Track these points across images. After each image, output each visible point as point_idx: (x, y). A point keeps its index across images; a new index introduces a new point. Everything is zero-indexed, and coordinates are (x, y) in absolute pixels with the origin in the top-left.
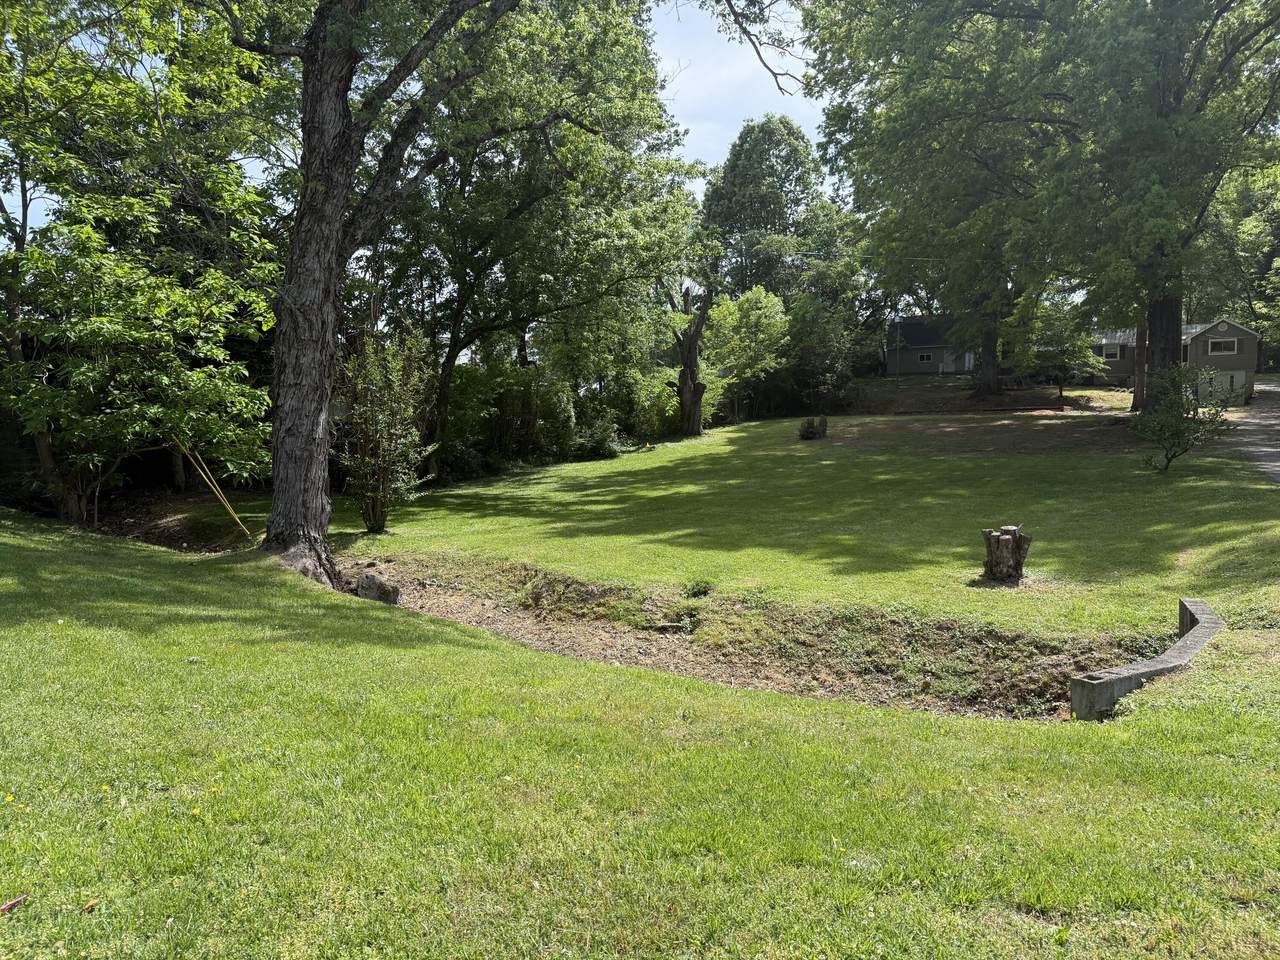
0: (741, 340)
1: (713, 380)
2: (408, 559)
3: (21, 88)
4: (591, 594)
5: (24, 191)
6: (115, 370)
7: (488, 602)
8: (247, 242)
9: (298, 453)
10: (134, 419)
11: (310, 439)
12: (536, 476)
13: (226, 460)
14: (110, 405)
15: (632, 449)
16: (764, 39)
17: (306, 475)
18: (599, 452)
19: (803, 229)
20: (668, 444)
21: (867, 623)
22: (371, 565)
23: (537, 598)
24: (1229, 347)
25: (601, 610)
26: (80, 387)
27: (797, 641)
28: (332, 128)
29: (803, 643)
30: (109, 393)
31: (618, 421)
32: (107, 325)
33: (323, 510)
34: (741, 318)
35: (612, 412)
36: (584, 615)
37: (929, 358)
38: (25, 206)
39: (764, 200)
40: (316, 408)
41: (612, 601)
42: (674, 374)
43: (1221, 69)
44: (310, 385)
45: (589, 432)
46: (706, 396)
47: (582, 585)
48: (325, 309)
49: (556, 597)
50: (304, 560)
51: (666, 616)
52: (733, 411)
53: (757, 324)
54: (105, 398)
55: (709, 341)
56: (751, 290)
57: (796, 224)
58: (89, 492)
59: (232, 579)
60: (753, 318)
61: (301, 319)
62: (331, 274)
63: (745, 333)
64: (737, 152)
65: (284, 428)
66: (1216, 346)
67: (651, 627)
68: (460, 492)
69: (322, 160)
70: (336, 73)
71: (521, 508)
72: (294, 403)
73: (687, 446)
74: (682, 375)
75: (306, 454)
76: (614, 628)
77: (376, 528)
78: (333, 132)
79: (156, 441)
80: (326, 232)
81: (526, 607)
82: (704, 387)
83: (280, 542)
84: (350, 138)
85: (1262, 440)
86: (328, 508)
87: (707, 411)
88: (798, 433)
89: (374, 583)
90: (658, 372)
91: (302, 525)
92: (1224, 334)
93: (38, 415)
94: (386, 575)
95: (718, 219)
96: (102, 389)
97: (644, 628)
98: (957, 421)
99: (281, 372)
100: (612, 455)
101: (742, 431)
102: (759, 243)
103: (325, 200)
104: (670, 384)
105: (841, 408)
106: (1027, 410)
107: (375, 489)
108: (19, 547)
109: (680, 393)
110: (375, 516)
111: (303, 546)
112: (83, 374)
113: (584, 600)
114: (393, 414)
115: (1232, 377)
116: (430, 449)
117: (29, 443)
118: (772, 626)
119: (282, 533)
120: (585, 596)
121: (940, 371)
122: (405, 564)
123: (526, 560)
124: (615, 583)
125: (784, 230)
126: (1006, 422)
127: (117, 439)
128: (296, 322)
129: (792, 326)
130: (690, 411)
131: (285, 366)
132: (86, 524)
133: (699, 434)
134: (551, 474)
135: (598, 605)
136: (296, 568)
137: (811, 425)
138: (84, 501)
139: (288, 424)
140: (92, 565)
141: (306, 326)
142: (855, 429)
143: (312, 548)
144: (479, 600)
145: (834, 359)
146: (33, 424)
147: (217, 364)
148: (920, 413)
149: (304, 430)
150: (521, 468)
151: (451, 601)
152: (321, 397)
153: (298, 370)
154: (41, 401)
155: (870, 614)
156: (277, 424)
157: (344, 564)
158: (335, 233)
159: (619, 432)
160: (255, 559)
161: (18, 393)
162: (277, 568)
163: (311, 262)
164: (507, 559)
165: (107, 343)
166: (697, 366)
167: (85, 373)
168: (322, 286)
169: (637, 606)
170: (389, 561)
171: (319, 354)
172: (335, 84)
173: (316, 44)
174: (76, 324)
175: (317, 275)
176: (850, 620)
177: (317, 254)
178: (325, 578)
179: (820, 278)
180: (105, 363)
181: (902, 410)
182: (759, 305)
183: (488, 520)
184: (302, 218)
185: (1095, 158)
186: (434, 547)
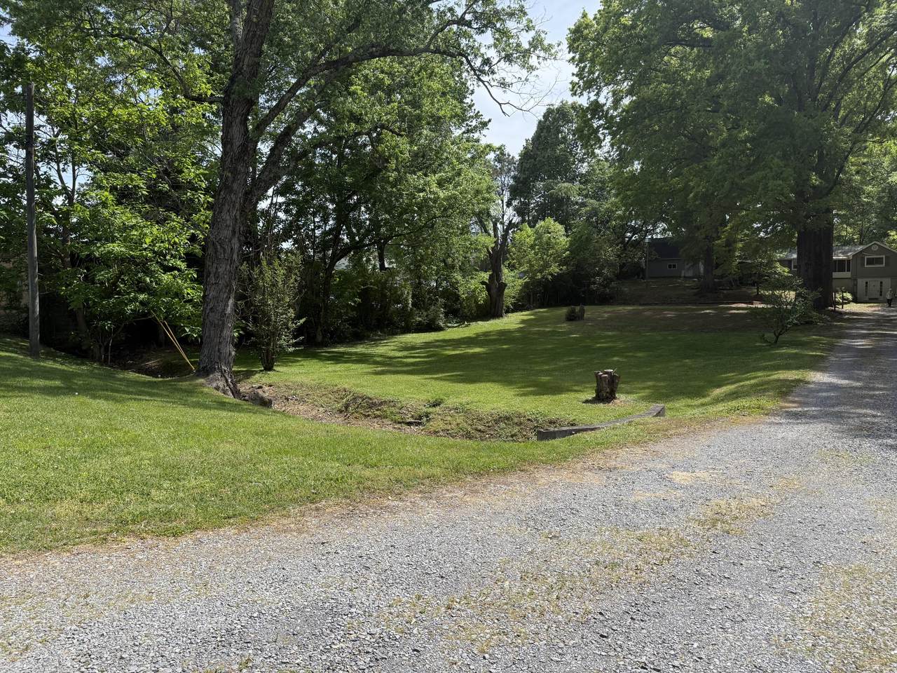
0: (536, 254)
1: (513, 281)
2: (281, 384)
3: (73, 113)
4: (374, 404)
5: (74, 171)
6: (121, 273)
7: (321, 409)
8: (197, 198)
9: (216, 322)
10: (131, 301)
11: (223, 314)
12: (385, 341)
13: (184, 326)
14: (119, 293)
15: (455, 325)
16: (495, 83)
17: (220, 334)
18: (431, 327)
19: (585, 179)
20: (480, 323)
21: (516, 420)
22: (260, 387)
23: (347, 406)
24: (879, 261)
25: (378, 413)
26: (102, 283)
27: (476, 430)
28: (237, 142)
29: (480, 431)
30: (119, 286)
31: (445, 306)
32: (116, 248)
33: (230, 354)
34: (535, 240)
35: (442, 301)
36: (369, 416)
37: (674, 266)
38: (74, 179)
39: (557, 159)
40: (227, 297)
41: (385, 408)
42: (485, 276)
43: (841, 80)
44: (224, 284)
45: (425, 314)
46: (506, 291)
47: (371, 399)
48: (233, 241)
49: (356, 406)
50: (218, 382)
51: (412, 417)
52: (529, 301)
53: (548, 244)
54: (115, 289)
55: (514, 254)
56: (544, 220)
57: (582, 175)
58: (105, 344)
59: (175, 389)
60: (544, 239)
61: (219, 247)
62: (236, 222)
63: (538, 249)
64: (542, 127)
65: (209, 308)
66: (870, 262)
67: (403, 422)
68: (334, 350)
69: (232, 158)
70: (240, 111)
71: (363, 359)
72: (214, 293)
73: (492, 324)
74: (491, 277)
75: (220, 322)
76: (383, 422)
77: (269, 368)
78: (238, 144)
79: (144, 315)
80: (234, 199)
81: (341, 412)
82: (506, 285)
83: (205, 372)
84: (247, 146)
85: (873, 325)
86: (233, 353)
87: (508, 302)
88: (564, 317)
89: (258, 397)
90: (476, 275)
91: (217, 363)
92: (875, 253)
93: (77, 298)
94: (266, 393)
95: (526, 173)
96: (115, 284)
97: (399, 423)
98: (676, 310)
99: (208, 276)
100: (439, 329)
101: (532, 315)
102: (553, 189)
103: (233, 182)
104: (483, 283)
105: (604, 300)
106: (728, 303)
107: (268, 344)
108: (64, 370)
109: (489, 289)
110: (268, 361)
111: (218, 375)
112: (102, 275)
113: (371, 408)
114: (279, 301)
115: (881, 283)
116: (302, 321)
117: (73, 314)
118: (466, 422)
119: (207, 366)
120: (372, 405)
121: (683, 275)
122: (279, 387)
123: (346, 386)
124: (389, 398)
125: (572, 180)
126: (708, 311)
127: (122, 312)
128: (216, 249)
129: (571, 245)
130: (496, 300)
131: (210, 273)
132: (104, 362)
133: (502, 317)
134: (396, 340)
135: (377, 410)
136: (212, 387)
137: (573, 311)
138: (102, 349)
139: (211, 305)
140: (100, 379)
141: (222, 251)
142: (606, 315)
143: (223, 375)
144: (317, 408)
145: (602, 267)
146: (75, 303)
147: (179, 270)
148: (656, 304)
149: (220, 309)
150: (380, 336)
151: (301, 408)
152: (230, 291)
153: (217, 276)
154: (79, 290)
155: (519, 416)
156: (206, 305)
157: (244, 387)
158: (238, 199)
159: (446, 315)
160: (190, 380)
161: (67, 286)
162: (202, 385)
163: (225, 216)
164: (336, 385)
165: (116, 258)
166: (501, 271)
167: (103, 275)
168: (231, 228)
169: (398, 410)
170: (271, 386)
171: (228, 267)
172: (239, 118)
173: (229, 96)
174: (100, 247)
175: (228, 222)
176: (507, 418)
177: (229, 211)
178: (230, 393)
179: (595, 212)
180: (115, 269)
181: (645, 303)
182: (550, 231)
183: (339, 365)
184: (220, 191)
185: (748, 139)
186: (299, 379)
